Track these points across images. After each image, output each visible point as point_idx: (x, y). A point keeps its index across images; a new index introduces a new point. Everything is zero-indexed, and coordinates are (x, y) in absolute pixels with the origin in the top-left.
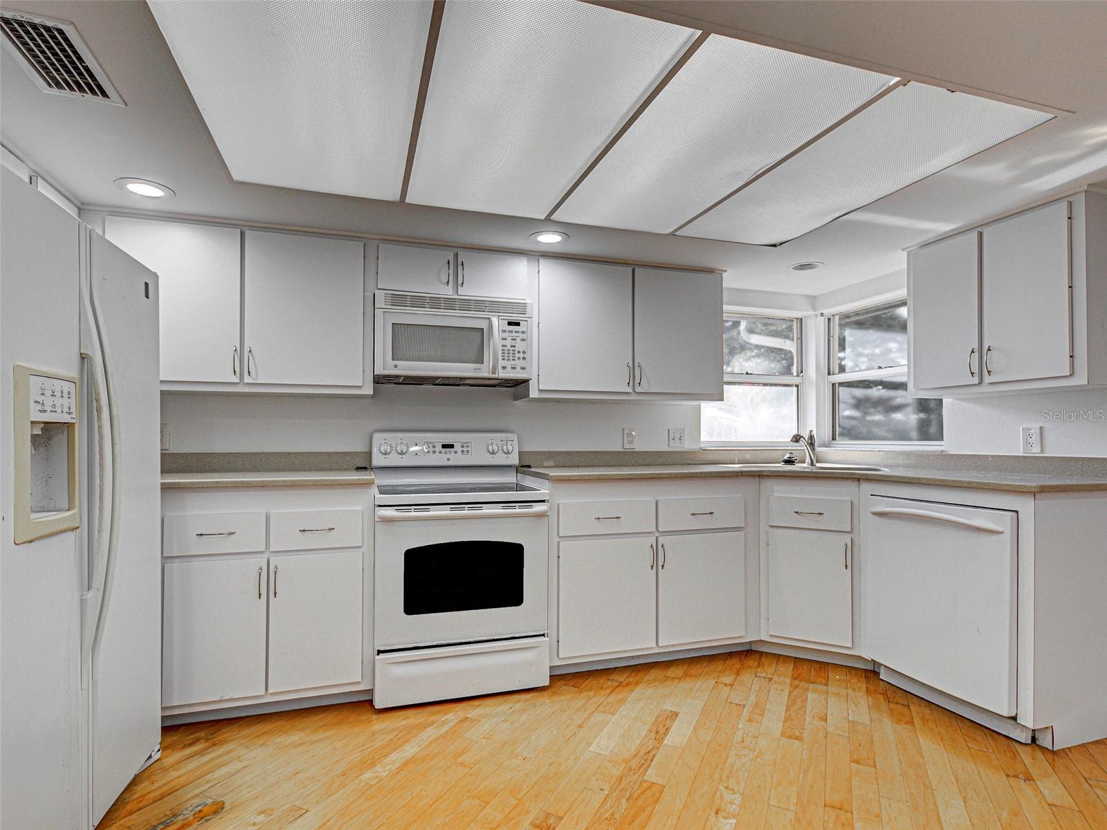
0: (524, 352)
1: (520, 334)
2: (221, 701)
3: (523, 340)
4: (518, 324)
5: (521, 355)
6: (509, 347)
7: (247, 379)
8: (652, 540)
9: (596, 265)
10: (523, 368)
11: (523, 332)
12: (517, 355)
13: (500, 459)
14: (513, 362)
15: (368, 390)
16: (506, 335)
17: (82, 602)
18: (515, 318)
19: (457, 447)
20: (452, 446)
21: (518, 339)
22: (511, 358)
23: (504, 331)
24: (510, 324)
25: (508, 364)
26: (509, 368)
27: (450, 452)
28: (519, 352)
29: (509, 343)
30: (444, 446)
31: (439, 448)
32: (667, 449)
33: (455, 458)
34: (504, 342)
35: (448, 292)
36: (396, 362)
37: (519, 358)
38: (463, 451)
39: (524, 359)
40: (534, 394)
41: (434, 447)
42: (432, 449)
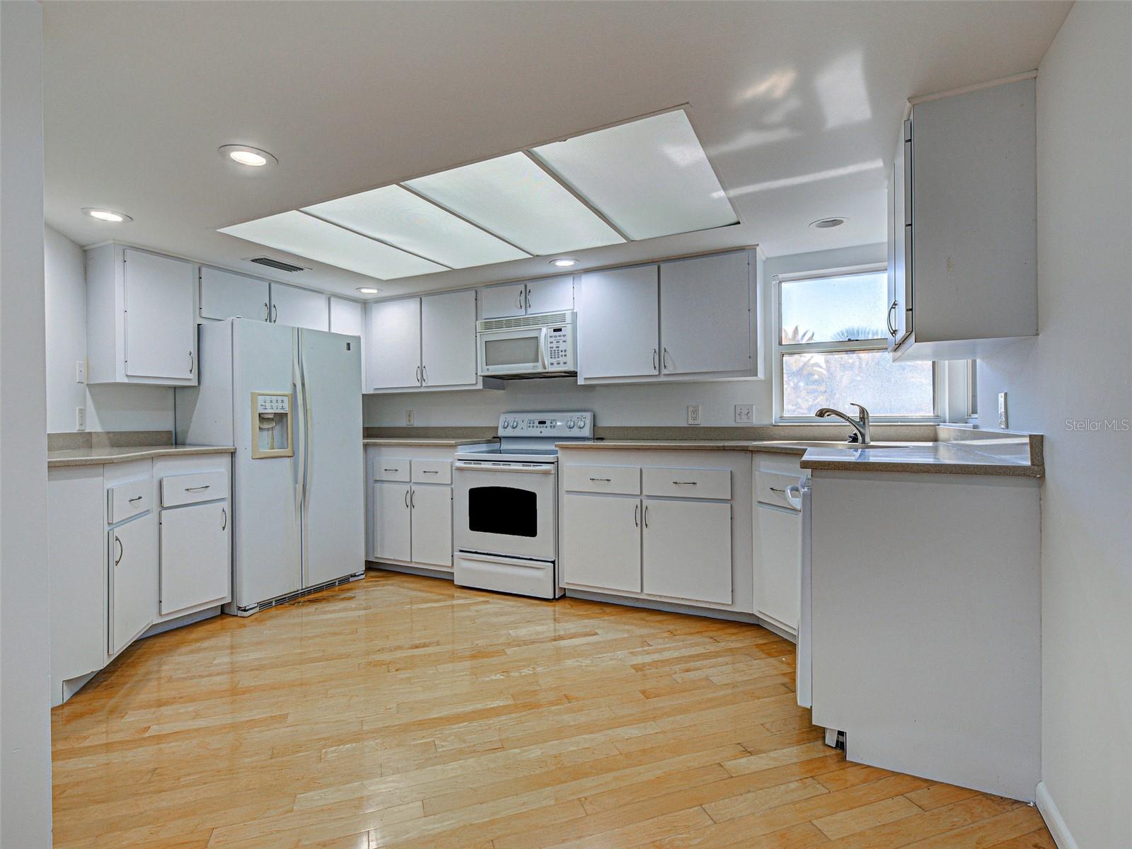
0: (565, 351)
1: (562, 338)
2: (394, 560)
3: (564, 341)
4: (560, 330)
5: (563, 353)
6: (555, 348)
7: (424, 384)
8: (637, 501)
9: (619, 271)
10: (565, 363)
11: (564, 336)
12: (561, 353)
13: (575, 432)
14: (558, 359)
15: (480, 386)
16: (552, 339)
17: (295, 489)
18: (557, 326)
19: (548, 424)
20: (544, 423)
21: (561, 341)
22: (556, 356)
23: (551, 337)
24: (555, 330)
25: (553, 361)
26: (555, 364)
27: (543, 427)
28: (562, 351)
29: (554, 345)
30: (540, 423)
31: (536, 424)
32: (732, 424)
33: (546, 432)
34: (552, 345)
35: (521, 313)
36: (488, 367)
37: (562, 356)
38: (551, 426)
39: (565, 355)
40: (581, 382)
41: (533, 423)
42: (531, 425)
